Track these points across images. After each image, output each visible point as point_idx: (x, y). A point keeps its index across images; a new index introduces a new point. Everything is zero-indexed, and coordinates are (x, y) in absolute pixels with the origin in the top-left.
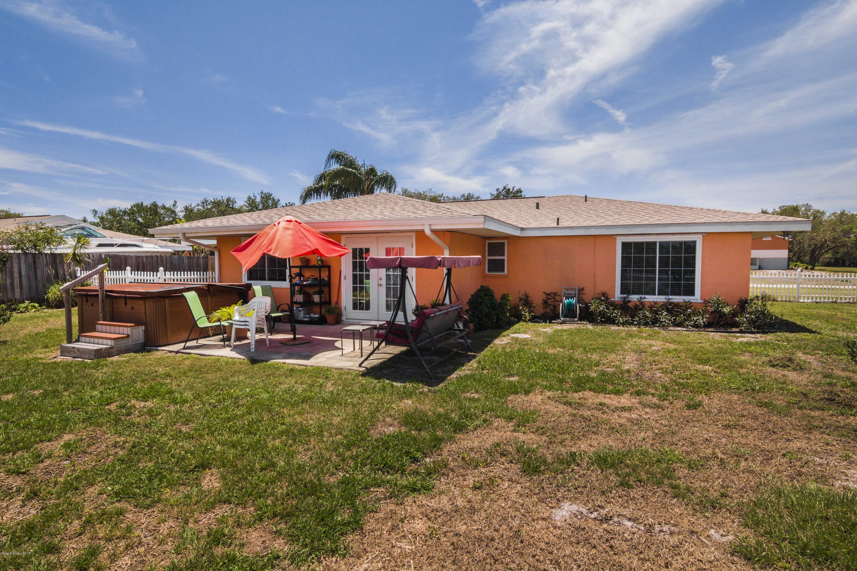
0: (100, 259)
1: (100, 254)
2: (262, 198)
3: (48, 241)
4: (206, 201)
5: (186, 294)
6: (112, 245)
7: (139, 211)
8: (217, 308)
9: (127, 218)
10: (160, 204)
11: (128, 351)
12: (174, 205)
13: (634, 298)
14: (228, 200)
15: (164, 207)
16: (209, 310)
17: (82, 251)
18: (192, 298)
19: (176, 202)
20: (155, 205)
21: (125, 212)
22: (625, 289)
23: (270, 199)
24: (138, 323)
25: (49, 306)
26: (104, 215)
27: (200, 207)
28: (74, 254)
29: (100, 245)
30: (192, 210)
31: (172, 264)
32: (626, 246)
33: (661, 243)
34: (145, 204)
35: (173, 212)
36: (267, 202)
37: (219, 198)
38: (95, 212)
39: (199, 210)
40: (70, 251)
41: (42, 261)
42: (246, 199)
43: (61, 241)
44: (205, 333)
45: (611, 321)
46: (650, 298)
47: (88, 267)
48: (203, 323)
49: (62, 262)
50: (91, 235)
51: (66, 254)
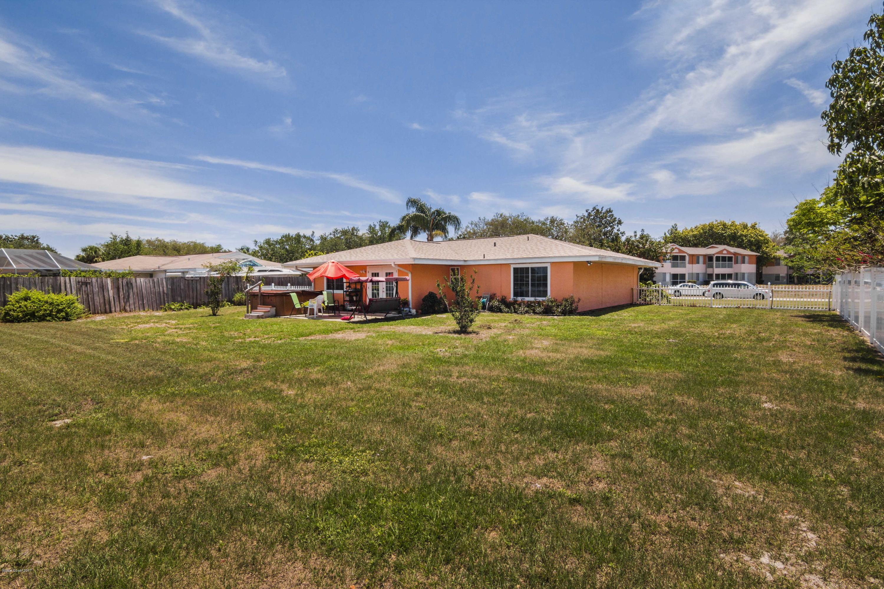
0: (259, 279)
1: (259, 277)
2: (381, 226)
3: (234, 269)
4: (337, 231)
5: (291, 294)
6: (266, 271)
7: (287, 241)
8: (305, 301)
9: (278, 246)
10: (302, 234)
11: (269, 317)
12: (312, 235)
13: (519, 299)
14: (353, 229)
15: (305, 237)
16: (301, 302)
17: (251, 275)
18: (294, 296)
19: (313, 232)
20: (298, 236)
21: (277, 242)
22: (516, 294)
23: (386, 227)
24: (273, 306)
25: (235, 305)
26: (262, 244)
27: (332, 236)
28: (247, 277)
29: (259, 271)
30: (326, 239)
31: (298, 282)
32: (515, 270)
33: (532, 268)
34: (291, 235)
35: (312, 240)
36: (384, 229)
37: (346, 228)
38: (256, 242)
39: (331, 238)
40: (245, 275)
41: (231, 280)
42: (367, 228)
43: (240, 269)
44: (299, 312)
45: (501, 311)
46: (527, 299)
47: (253, 283)
48: (298, 306)
49: (241, 281)
50: (255, 265)
51: (243, 277)
